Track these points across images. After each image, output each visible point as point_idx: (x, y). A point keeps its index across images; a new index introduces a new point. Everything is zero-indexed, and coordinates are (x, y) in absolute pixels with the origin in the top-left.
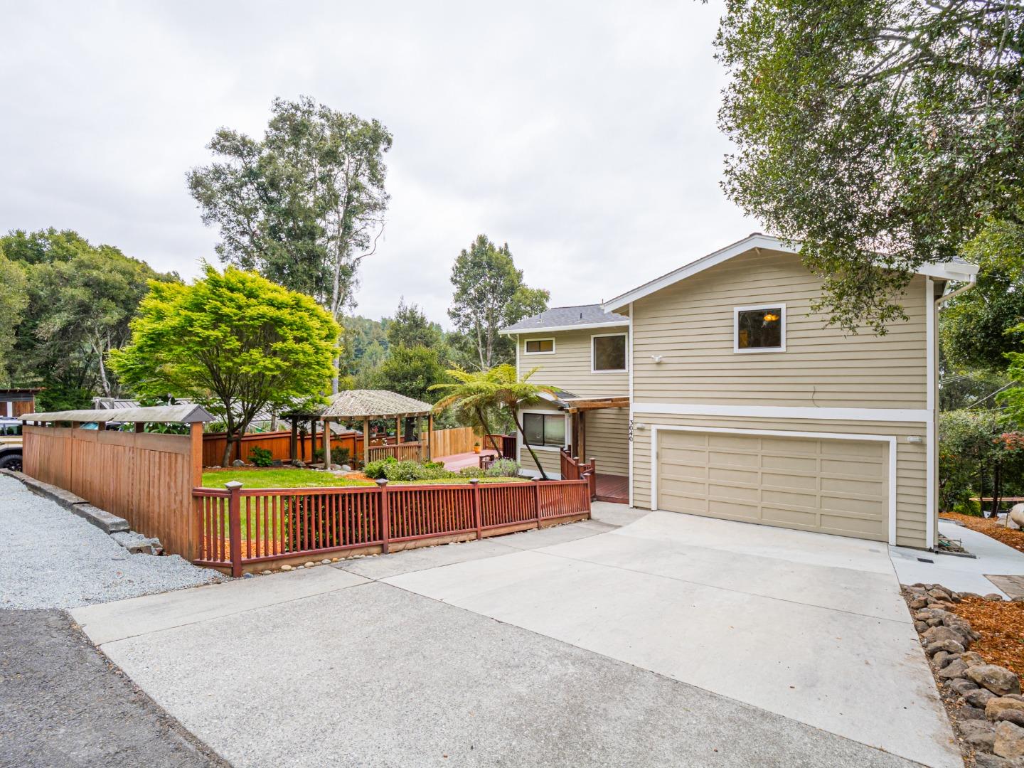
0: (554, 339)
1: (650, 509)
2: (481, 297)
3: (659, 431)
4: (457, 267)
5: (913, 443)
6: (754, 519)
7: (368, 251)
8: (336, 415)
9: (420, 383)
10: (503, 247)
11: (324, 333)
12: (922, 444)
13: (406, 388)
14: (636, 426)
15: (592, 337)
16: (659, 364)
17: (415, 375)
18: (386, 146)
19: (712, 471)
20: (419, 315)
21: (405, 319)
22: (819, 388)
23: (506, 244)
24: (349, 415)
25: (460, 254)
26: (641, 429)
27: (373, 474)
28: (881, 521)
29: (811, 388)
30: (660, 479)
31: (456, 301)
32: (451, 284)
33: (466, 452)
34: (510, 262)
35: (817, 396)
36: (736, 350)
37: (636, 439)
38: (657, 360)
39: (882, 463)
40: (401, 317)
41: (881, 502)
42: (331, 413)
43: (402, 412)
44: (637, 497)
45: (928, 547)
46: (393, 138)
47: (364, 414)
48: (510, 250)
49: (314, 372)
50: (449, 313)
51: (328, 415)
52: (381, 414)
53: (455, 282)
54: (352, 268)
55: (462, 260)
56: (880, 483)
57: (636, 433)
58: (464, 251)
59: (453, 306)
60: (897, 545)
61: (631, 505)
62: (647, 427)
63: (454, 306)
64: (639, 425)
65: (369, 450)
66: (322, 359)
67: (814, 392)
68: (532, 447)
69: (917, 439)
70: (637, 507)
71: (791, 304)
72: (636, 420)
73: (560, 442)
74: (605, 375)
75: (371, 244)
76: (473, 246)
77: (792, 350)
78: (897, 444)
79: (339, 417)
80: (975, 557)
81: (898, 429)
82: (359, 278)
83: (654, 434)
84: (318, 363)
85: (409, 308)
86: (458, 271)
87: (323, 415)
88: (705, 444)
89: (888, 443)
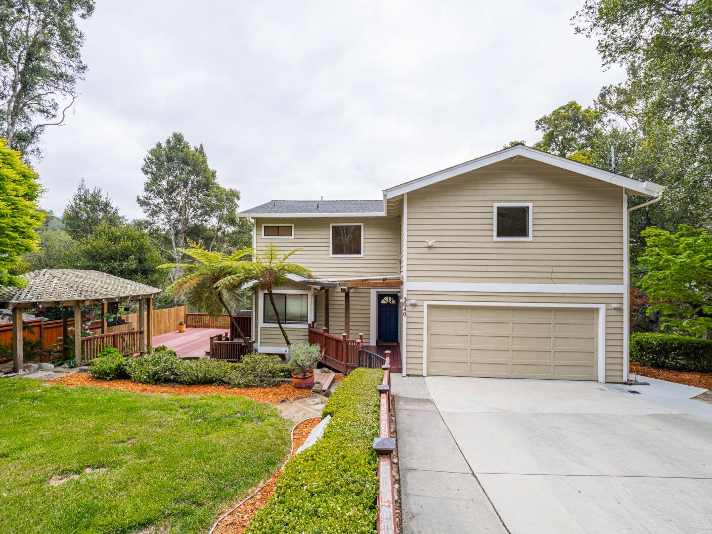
0: (293, 225)
1: (422, 376)
2: (171, 189)
3: (429, 306)
4: (149, 159)
5: (615, 309)
6: (505, 374)
7: (54, 121)
8: (34, 300)
9: (132, 264)
10: (198, 147)
11: (22, 190)
12: (620, 310)
13: (114, 268)
14: (408, 303)
15: (331, 225)
16: (429, 247)
17: (125, 256)
18: (85, 12)
19: (473, 338)
20: (103, 199)
21: (87, 202)
22: (555, 269)
23: (201, 145)
24: (55, 300)
25: (154, 147)
26: (414, 305)
27: (107, 374)
28: (593, 365)
29: (550, 269)
30: (430, 348)
31: (146, 190)
32: (142, 173)
33: (169, 331)
34: (204, 162)
35: (554, 275)
36: (495, 238)
37: (409, 314)
38: (430, 244)
39: (594, 324)
40: (81, 200)
41: (593, 352)
42: (26, 297)
43: (125, 295)
44: (410, 366)
45: (624, 381)
46: (95, 6)
47: (76, 297)
48: (205, 151)
49: (8, 241)
50: (138, 200)
51: (22, 299)
52: (100, 297)
53: (146, 172)
54: (33, 134)
55: (156, 152)
56: (593, 338)
57: (409, 308)
58: (159, 145)
59: (143, 194)
60: (606, 383)
61: (404, 373)
62: (419, 303)
63: (145, 194)
64: (412, 302)
65: (83, 342)
66: (20, 223)
67: (552, 272)
68: (283, 326)
69: (616, 306)
70: (409, 375)
71: (537, 204)
72: (409, 297)
73: (303, 319)
74: (343, 258)
75: (59, 113)
76: (169, 142)
77: (537, 239)
78: (606, 309)
79: (40, 303)
80: (648, 384)
81: (606, 299)
82: (41, 148)
83: (425, 309)
84: (15, 229)
85: (91, 192)
86: (149, 162)
87: (14, 301)
88: (467, 317)
89: (598, 309)
